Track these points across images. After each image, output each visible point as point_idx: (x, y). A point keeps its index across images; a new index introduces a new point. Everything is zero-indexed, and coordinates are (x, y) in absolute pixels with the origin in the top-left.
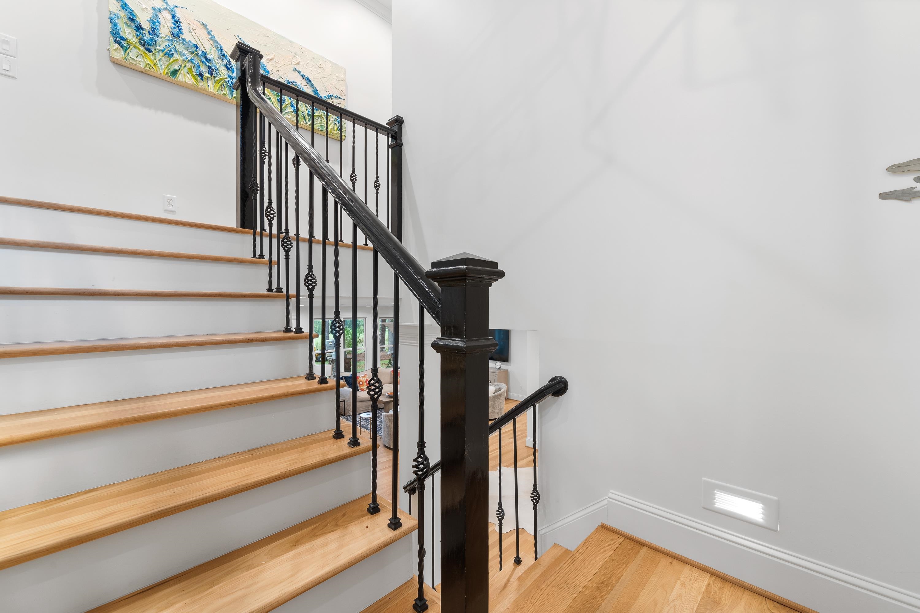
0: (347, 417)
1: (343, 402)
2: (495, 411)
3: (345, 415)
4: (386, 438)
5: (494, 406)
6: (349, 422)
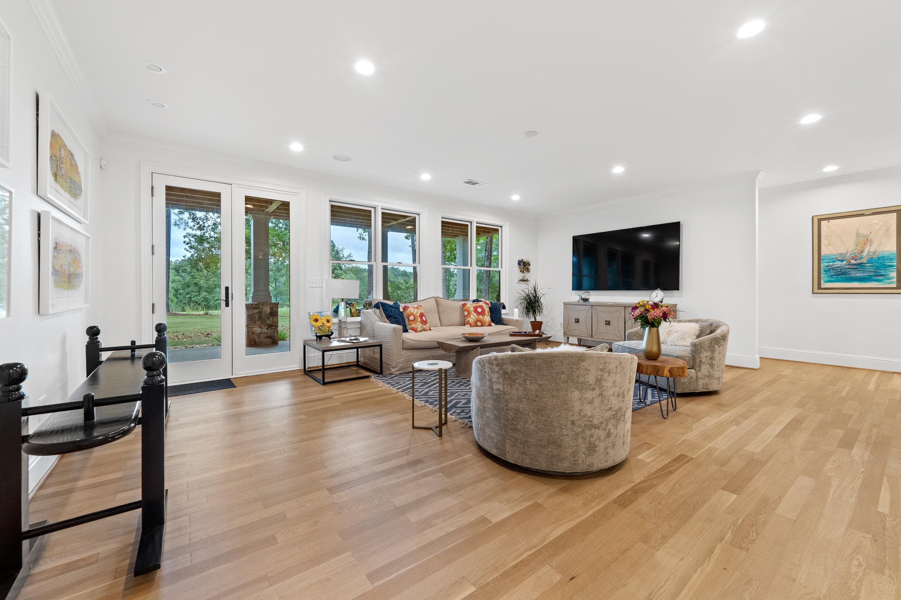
0: (385, 376)
1: (379, 348)
2: (713, 374)
3: (381, 373)
4: (488, 431)
5: (712, 363)
6: (389, 385)
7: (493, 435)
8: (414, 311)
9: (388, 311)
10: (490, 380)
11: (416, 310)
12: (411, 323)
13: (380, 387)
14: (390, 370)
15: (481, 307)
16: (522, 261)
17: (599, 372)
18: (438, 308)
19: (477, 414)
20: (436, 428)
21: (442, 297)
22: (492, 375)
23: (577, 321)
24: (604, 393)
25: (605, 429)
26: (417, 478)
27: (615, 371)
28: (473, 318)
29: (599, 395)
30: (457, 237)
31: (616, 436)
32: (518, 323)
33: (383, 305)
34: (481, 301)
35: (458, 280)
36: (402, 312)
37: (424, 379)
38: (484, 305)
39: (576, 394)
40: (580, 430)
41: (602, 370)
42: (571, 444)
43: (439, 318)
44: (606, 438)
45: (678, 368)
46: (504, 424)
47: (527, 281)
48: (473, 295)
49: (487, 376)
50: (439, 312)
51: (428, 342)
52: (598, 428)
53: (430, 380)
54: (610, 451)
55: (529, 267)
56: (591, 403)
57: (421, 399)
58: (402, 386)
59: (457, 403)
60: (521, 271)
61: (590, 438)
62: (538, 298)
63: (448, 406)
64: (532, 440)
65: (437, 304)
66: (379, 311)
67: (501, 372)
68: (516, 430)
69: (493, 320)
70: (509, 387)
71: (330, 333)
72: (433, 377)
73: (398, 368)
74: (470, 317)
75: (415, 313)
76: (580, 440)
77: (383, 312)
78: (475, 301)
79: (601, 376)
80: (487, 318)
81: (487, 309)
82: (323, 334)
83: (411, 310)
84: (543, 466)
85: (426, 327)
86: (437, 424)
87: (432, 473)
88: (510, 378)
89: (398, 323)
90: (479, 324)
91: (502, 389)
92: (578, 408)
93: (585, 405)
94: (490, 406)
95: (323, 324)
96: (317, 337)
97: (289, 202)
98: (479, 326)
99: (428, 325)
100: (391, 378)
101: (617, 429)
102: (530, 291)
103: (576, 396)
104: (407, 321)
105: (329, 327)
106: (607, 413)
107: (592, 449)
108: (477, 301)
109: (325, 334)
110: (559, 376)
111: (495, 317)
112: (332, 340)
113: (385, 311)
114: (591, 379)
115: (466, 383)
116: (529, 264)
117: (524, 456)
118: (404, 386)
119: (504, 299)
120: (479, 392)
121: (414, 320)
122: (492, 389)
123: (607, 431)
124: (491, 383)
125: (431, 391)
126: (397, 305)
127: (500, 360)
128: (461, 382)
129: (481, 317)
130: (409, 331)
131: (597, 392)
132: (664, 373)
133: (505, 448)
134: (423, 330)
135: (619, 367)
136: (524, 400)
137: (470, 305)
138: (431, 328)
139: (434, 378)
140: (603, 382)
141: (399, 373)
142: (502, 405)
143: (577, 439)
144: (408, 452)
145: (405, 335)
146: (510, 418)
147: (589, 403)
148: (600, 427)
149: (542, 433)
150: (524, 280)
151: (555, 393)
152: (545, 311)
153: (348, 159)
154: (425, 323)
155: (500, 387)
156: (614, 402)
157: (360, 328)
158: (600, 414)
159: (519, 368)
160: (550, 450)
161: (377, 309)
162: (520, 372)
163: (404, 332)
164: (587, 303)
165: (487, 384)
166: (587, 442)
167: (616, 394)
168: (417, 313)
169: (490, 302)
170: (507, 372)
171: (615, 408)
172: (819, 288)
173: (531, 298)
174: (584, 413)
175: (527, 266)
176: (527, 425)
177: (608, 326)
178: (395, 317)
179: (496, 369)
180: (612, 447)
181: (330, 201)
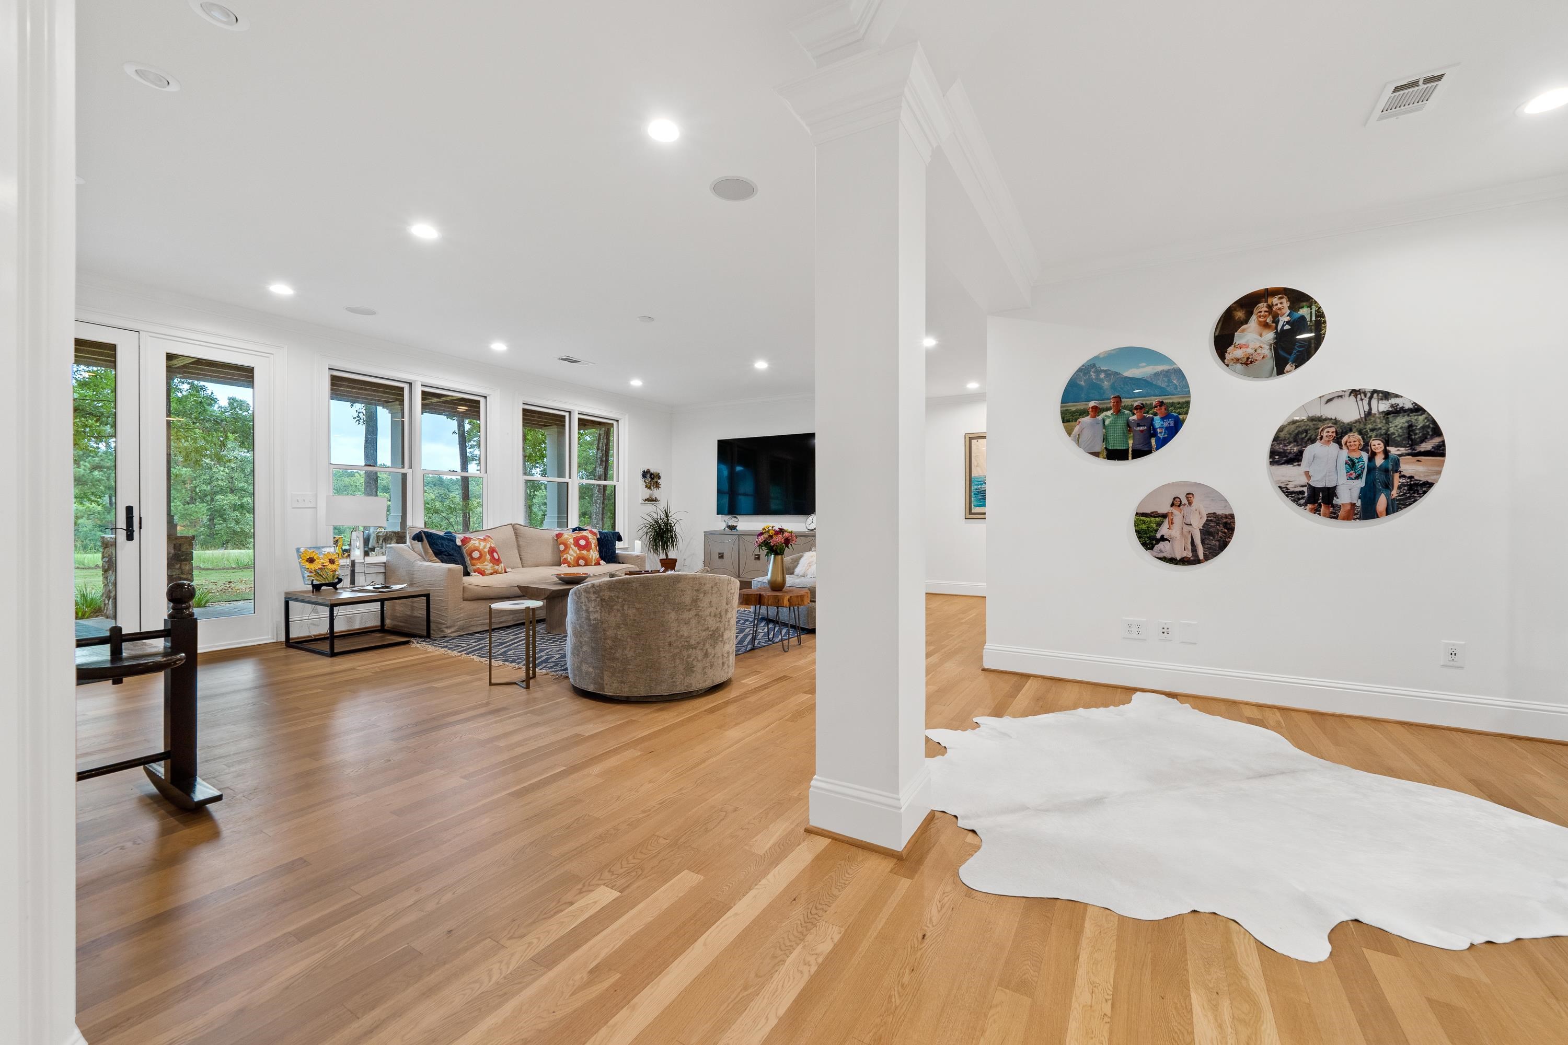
0: (436, 640)
3: (429, 636)
4: (584, 669)
6: (445, 649)
7: (591, 670)
8: (480, 544)
9: (437, 545)
10: (587, 611)
11: (483, 544)
12: (474, 562)
13: (430, 652)
14: (442, 631)
15: (585, 538)
16: (648, 471)
17: (695, 593)
18: (517, 541)
19: (573, 653)
20: (523, 681)
21: (523, 524)
22: (589, 605)
23: (721, 556)
24: (700, 613)
25: (702, 649)
26: (501, 721)
27: (710, 591)
28: (573, 553)
29: (696, 615)
30: (547, 427)
31: (714, 657)
32: (640, 560)
33: (429, 536)
34: (585, 530)
35: (549, 496)
36: (459, 547)
37: (498, 639)
38: (590, 536)
39: (673, 615)
40: (678, 650)
41: (697, 591)
42: (669, 665)
43: (520, 555)
44: (704, 658)
45: (797, 596)
46: (602, 655)
47: (656, 500)
48: (574, 522)
49: (584, 607)
50: (519, 547)
51: (505, 589)
52: (695, 648)
53: (507, 640)
54: (708, 671)
55: (659, 481)
56: (688, 623)
57: (497, 659)
58: (465, 648)
59: (548, 659)
60: (646, 486)
61: (688, 658)
62: (671, 526)
63: (537, 662)
64: (630, 667)
65: (517, 534)
66: (422, 544)
67: (598, 600)
68: (614, 659)
69: (603, 557)
70: (607, 615)
71: (336, 580)
72: (512, 636)
73: (457, 628)
74: (568, 553)
75: (481, 547)
76: (678, 661)
77: (429, 547)
78: (576, 530)
79: (697, 596)
80: (594, 554)
81: (594, 542)
82: (324, 582)
83: (474, 543)
84: (642, 691)
85: (500, 568)
86: (524, 678)
87: (519, 715)
88: (607, 605)
89: (455, 562)
90: (582, 562)
91: (599, 618)
92: (675, 629)
93: (681, 626)
94: (586, 639)
95: (324, 566)
96: (314, 586)
97: (253, 368)
98: (581, 566)
99: (502, 565)
100: (447, 641)
101: (714, 649)
102: (659, 515)
103: (673, 617)
104: (468, 559)
105: (333, 571)
106: (704, 633)
107: (690, 669)
108: (579, 529)
109: (327, 582)
110: (656, 599)
111: (606, 552)
112: (339, 591)
113: (432, 545)
114: (687, 599)
115: (561, 639)
116: (660, 476)
117: (623, 685)
118: (469, 649)
119: (621, 527)
120: (575, 628)
121: (479, 558)
122: (589, 620)
123: (705, 651)
124: (588, 613)
125: (511, 650)
126: (451, 536)
127: (597, 587)
128: (554, 638)
129: (584, 552)
130: (472, 574)
131: (693, 612)
132: (783, 603)
133: (603, 681)
134: (494, 573)
135: (714, 587)
136: (622, 626)
137: (569, 536)
138: (507, 570)
139: (514, 637)
140: (699, 603)
141: (457, 635)
142: (599, 635)
143: (675, 659)
144: (487, 704)
145: (466, 579)
146: (608, 647)
147: (686, 624)
148: (697, 647)
149: (641, 658)
150: (651, 500)
151: (652, 616)
152: (680, 544)
153: (372, 313)
154: (497, 561)
155: (597, 616)
156: (711, 622)
157: (385, 573)
158: (696, 634)
159: (617, 593)
160: (648, 674)
161: (418, 541)
162: (618, 598)
163: (464, 576)
164: (734, 532)
165: (584, 616)
166: (685, 663)
167: (713, 614)
168: (485, 547)
169: (599, 532)
170: (604, 599)
171: (712, 629)
172: (970, 513)
173: (660, 525)
174: (681, 633)
175: (655, 480)
176: (626, 652)
177: (758, 561)
178: (448, 553)
179: (593, 597)
180: (709, 667)
181: (329, 369)
